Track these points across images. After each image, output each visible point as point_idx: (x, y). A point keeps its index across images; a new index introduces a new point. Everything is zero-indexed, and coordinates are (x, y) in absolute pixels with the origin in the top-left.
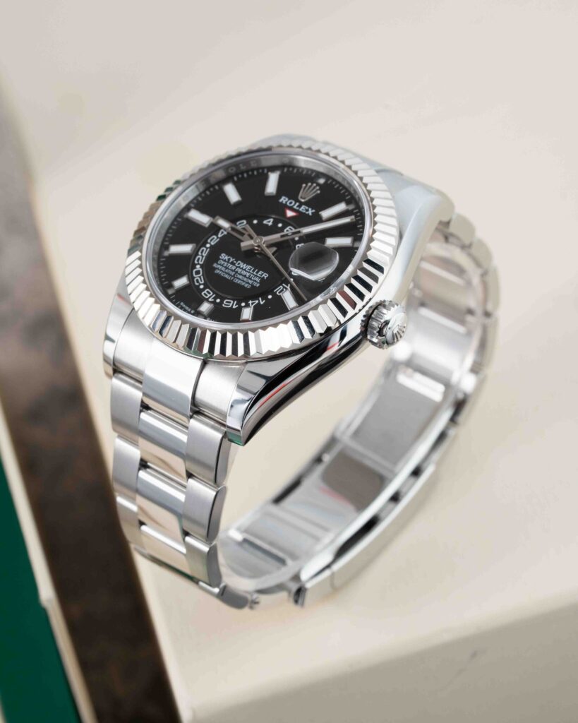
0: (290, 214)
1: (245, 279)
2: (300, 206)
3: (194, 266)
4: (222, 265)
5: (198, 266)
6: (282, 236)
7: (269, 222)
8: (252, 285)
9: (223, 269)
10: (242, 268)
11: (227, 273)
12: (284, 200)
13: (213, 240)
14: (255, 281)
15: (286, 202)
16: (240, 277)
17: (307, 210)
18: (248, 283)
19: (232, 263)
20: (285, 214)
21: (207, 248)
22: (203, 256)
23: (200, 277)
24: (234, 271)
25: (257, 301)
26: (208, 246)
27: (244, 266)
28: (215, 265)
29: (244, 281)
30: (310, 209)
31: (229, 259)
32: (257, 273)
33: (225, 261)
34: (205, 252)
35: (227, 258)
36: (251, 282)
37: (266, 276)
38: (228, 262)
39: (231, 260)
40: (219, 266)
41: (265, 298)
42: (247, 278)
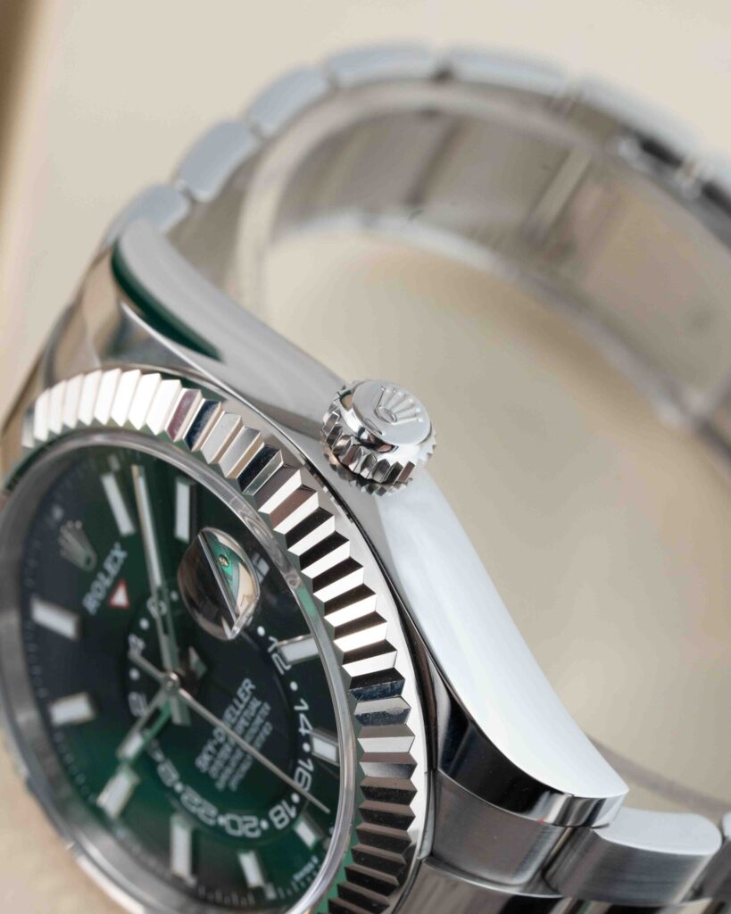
0: (120, 598)
1: (253, 730)
2: (106, 573)
3: (219, 830)
4: (221, 771)
5: (221, 820)
6: (166, 631)
8: (268, 719)
9: (229, 771)
11: (238, 766)
12: (91, 603)
13: (169, 773)
14: (258, 710)
15: (96, 599)
17: (115, 559)
18: (261, 726)
19: (219, 747)
21: (185, 791)
22: (201, 805)
23: (245, 823)
25: (302, 716)
26: (179, 787)
28: (220, 785)
29: (257, 735)
31: (210, 753)
32: (241, 701)
33: (211, 763)
34: (191, 798)
35: (206, 757)
36: (259, 721)
37: (248, 684)
38: (215, 756)
39: (211, 748)
40: (224, 777)
41: (293, 698)
42: (250, 726)
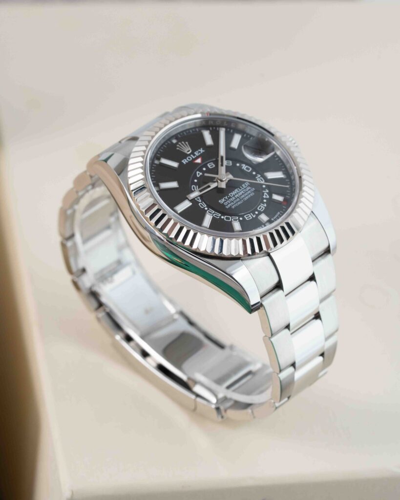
0: (199, 161)
1: (246, 194)
2: (194, 155)
4: (229, 204)
5: (222, 217)
7: (199, 174)
8: (252, 192)
9: (232, 203)
10: (236, 194)
11: (237, 202)
12: (185, 162)
13: (203, 205)
14: (249, 190)
15: (187, 160)
16: (243, 196)
17: (200, 152)
18: (250, 194)
19: (230, 197)
20: (198, 164)
21: (208, 209)
22: (214, 213)
23: (232, 218)
24: (236, 199)
25: (265, 194)
27: (233, 193)
28: (227, 207)
30: (199, 150)
31: (225, 199)
32: (243, 187)
33: (225, 202)
35: (223, 200)
36: (249, 192)
37: (247, 184)
38: (227, 200)
39: (226, 198)
40: (229, 206)
41: (263, 189)
42: (245, 193)
